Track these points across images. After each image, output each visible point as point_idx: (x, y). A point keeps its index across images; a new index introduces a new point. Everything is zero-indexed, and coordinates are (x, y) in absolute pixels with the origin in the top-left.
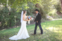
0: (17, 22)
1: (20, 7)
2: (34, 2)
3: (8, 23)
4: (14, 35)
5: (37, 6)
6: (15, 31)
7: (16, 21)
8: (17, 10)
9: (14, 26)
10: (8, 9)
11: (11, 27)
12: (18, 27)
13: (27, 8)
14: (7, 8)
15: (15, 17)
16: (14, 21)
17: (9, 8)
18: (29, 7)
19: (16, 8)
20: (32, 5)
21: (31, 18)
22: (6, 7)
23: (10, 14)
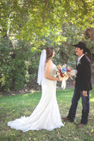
0: (30, 78)
1: (42, 39)
2: (82, 24)
3: (7, 79)
6: (23, 103)
7: (27, 75)
8: (33, 46)
9: (22, 88)
10: (11, 43)
11: (15, 91)
12: (33, 91)
13: (59, 40)
14: (8, 39)
15: (27, 63)
16: (23, 74)
17: (13, 39)
18: (65, 39)
19: (30, 40)
20: (76, 32)
21: (68, 71)
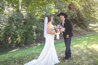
0: (37, 36)
1: (42, 11)
3: (22, 38)
4: (33, 59)
5: (71, 7)
6: (34, 51)
7: (35, 35)
8: (37, 15)
9: (32, 43)
10: (22, 15)
11: (28, 45)
12: (39, 44)
13: (53, 11)
14: (20, 13)
15: (34, 27)
16: (32, 34)
17: (24, 12)
18: (57, 10)
19: (35, 12)
20: (63, 6)
22: (18, 10)
23: (25, 23)
